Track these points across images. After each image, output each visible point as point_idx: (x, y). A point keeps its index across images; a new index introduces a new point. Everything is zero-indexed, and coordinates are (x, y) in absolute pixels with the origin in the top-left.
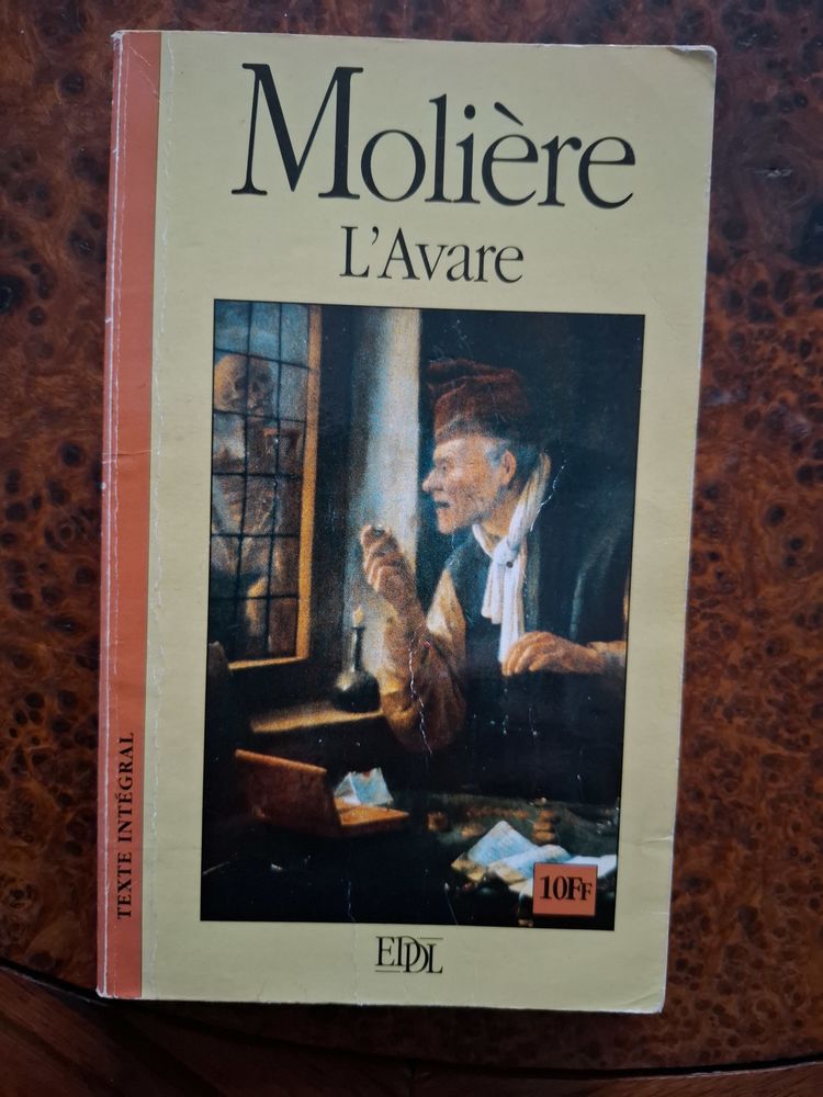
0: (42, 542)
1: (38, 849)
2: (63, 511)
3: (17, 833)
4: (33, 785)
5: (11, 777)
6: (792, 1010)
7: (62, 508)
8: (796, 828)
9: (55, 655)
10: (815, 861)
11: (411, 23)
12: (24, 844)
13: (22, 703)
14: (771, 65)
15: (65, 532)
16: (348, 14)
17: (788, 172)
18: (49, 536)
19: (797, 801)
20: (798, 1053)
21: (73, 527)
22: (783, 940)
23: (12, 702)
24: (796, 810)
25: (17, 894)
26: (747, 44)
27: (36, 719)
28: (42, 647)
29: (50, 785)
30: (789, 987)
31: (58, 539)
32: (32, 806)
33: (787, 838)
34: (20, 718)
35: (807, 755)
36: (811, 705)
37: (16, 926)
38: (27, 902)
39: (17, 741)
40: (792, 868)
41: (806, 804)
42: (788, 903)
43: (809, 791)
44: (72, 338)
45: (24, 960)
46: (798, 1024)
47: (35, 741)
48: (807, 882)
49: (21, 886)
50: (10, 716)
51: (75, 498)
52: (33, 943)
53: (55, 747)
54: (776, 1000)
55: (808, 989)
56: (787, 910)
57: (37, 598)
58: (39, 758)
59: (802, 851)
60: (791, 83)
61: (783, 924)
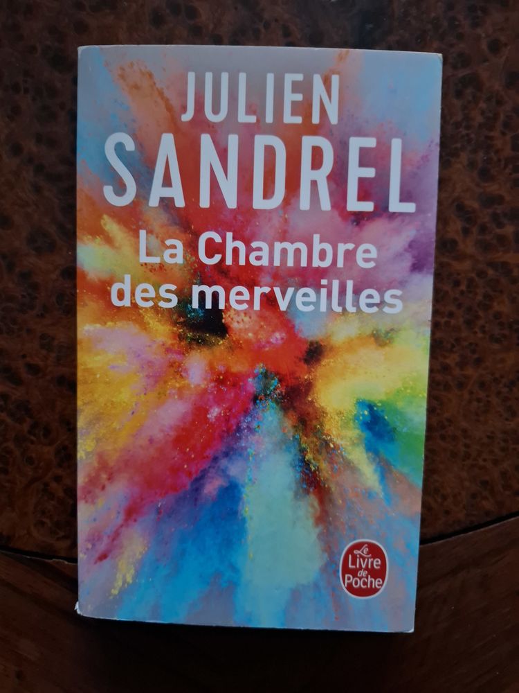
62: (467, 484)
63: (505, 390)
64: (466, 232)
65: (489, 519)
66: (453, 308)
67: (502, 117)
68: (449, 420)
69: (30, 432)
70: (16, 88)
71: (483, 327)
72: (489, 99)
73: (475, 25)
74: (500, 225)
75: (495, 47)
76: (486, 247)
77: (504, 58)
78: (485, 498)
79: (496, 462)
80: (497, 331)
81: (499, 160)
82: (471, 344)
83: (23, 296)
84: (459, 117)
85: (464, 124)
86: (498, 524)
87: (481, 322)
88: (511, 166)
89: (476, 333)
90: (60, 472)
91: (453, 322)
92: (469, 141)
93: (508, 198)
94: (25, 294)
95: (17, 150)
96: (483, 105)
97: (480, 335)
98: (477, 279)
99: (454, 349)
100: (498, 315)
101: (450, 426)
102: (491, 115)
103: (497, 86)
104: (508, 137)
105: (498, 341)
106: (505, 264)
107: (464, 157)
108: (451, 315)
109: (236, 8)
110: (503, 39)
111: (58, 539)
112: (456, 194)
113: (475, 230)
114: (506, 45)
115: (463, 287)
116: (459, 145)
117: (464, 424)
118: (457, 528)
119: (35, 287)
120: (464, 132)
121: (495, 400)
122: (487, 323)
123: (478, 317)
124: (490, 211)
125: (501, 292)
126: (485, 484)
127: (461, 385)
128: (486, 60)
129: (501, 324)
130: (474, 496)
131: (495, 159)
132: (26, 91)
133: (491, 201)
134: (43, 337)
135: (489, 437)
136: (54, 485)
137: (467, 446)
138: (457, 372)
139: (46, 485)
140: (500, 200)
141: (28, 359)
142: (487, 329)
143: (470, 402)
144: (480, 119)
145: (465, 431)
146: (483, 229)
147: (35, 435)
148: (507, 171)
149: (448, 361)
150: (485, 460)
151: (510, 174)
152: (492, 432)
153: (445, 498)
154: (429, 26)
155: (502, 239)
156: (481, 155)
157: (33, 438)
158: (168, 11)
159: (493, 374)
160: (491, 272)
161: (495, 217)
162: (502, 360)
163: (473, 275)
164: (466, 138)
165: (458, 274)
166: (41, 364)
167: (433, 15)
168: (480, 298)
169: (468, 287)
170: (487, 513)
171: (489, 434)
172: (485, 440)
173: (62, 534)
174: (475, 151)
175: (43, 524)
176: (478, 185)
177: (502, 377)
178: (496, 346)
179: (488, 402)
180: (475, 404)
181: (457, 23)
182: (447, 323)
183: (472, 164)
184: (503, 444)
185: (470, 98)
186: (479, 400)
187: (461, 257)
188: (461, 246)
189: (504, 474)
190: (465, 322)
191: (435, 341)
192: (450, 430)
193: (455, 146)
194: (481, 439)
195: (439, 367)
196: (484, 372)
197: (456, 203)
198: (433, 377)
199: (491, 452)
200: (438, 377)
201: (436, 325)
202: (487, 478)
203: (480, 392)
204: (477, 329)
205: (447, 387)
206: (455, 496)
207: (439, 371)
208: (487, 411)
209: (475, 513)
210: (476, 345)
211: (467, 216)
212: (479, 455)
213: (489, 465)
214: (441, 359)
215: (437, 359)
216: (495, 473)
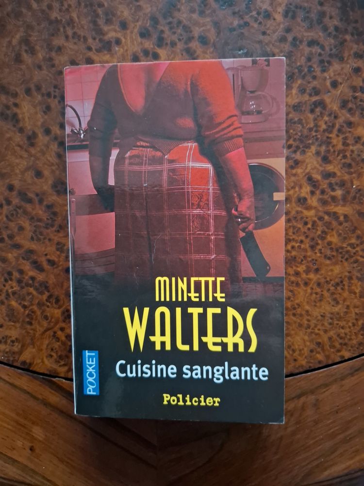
0: (5, 219)
1: (18, 325)
2: (11, 208)
3: (10, 320)
4: (14, 303)
5: (6, 301)
6: (292, 355)
7: (10, 207)
9: (15, 257)
10: (292, 299)
11: (104, 21)
12: (13, 324)
13: (6, 275)
14: (234, 13)
15: (12, 215)
16: (82, 23)
17: (245, 51)
18: (7, 217)
20: (297, 371)
21: (14, 213)
23: (3, 275)
25: (13, 342)
26: (224, 8)
27: (11, 280)
28: (10, 255)
29: (19, 302)
31: (10, 217)
32: (14, 310)
34: (6, 281)
37: (14, 353)
38: (17, 344)
39: (6, 288)
44: (6, 149)
45: (18, 364)
46: (295, 360)
47: (12, 287)
48: (290, 307)
49: (13, 338)
50: (3, 280)
51: (14, 203)
52: (20, 359)
53: (19, 288)
55: (297, 347)
57: (6, 238)
58: (14, 293)
60: (242, 18)
62: (308, 343)
63: (332, 288)
64: (313, 193)
65: (321, 366)
66: (303, 238)
67: (337, 126)
68: (299, 305)
69: (47, 300)
70: (49, 95)
71: (320, 250)
72: (330, 115)
73: (323, 71)
74: (333, 190)
75: (335, 84)
76: (324, 203)
77: (340, 91)
78: (319, 353)
79: (326, 331)
80: (329, 253)
81: (334, 151)
82: (313, 260)
83: (47, 219)
84: (312, 125)
85: (314, 129)
87: (319, 247)
88: (341, 155)
89: (316, 253)
90: (63, 325)
91: (303, 246)
92: (317, 139)
93: (339, 174)
94: (49, 218)
95: (48, 132)
96: (326, 118)
97: (318, 255)
98: (318, 221)
99: (303, 262)
100: (330, 243)
101: (298, 308)
102: (331, 124)
103: (335, 107)
104: (340, 138)
105: (329, 259)
106: (335, 213)
107: (313, 149)
108: (302, 242)
109: (182, 54)
110: (340, 80)
111: (60, 366)
112: (307, 171)
113: (318, 192)
114: (341, 84)
115: (309, 226)
116: (310, 142)
117: (307, 307)
118: (301, 370)
119: (55, 214)
120: (314, 134)
121: (326, 294)
122: (323, 247)
123: (318, 244)
124: (327, 181)
125: (332, 229)
126: (319, 344)
127: (306, 284)
128: (329, 92)
129: (331, 249)
130: (312, 351)
131: (332, 150)
132: (55, 97)
133: (328, 175)
134: (58, 244)
135: (322, 316)
136: (59, 333)
137: (309, 321)
138: (304, 276)
139: (55, 333)
140: (334, 175)
141: (48, 257)
142: (323, 251)
143: (311, 294)
144: (324, 127)
145: (307, 311)
146: (323, 192)
147: (50, 302)
148: (339, 158)
149: (299, 269)
150: (319, 330)
151: (341, 160)
152: (324, 313)
153: (294, 351)
154: (297, 70)
155: (334, 198)
156: (323, 148)
157: (48, 304)
158: (142, 54)
159: (326, 278)
160: (326, 217)
161: (331, 185)
162: (332, 270)
163: (316, 219)
164: (315, 138)
165: (307, 218)
166: (56, 259)
167: (299, 64)
168: (319, 232)
169: (313, 225)
170: (320, 362)
171: (322, 314)
172: (320, 318)
173: (62, 363)
174: (320, 145)
175: (51, 356)
176: (321, 166)
177: (331, 280)
178: (328, 262)
179: (322, 294)
180: (314, 295)
181: (313, 69)
182: (299, 247)
183: (318, 153)
184: (330, 321)
185: (319, 114)
186: (316, 294)
187: (309, 208)
188: (309, 201)
189: (330, 339)
190: (309, 246)
191: (292, 257)
192: (299, 311)
193: (308, 142)
194: (317, 317)
195: (293, 273)
196: (320, 277)
197: (307, 176)
198: (290, 279)
199: (323, 325)
200: (293, 278)
201: (293, 247)
202: (320, 340)
203: (317, 289)
204: (317, 251)
205: (298, 285)
206: (300, 350)
207: (293, 275)
208: (321, 300)
209: (312, 361)
210: (316, 260)
211: (314, 184)
212: (316, 326)
213: (322, 333)
214: (294, 268)
215: (292, 267)
216: (325, 338)
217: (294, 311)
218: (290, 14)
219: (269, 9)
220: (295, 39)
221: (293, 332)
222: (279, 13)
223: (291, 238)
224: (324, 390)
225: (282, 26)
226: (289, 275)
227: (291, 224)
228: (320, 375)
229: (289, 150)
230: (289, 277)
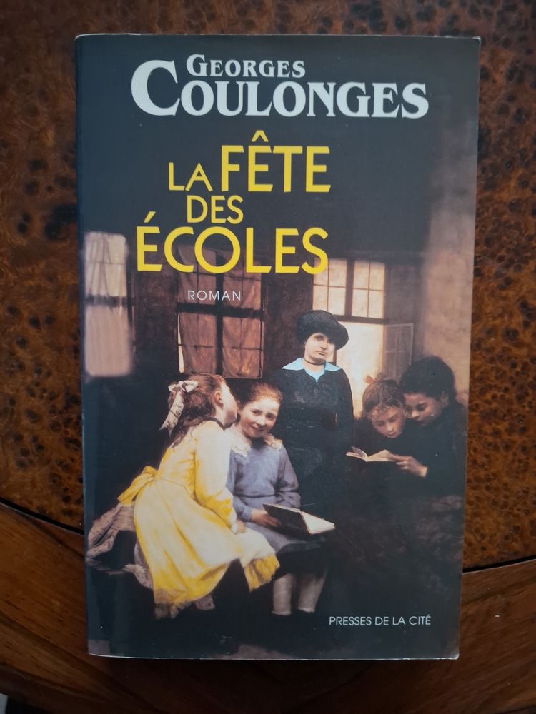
6: (480, 542)
8: (475, 450)
10: (486, 466)
19: (475, 437)
20: (484, 564)
22: (473, 507)
24: (474, 441)
30: (477, 531)
33: (470, 455)
35: (477, 414)
36: (478, 389)
40: (475, 470)
41: (479, 438)
42: (475, 488)
43: (480, 431)
46: (484, 549)
48: (483, 477)
54: (472, 537)
55: (487, 531)
56: (473, 491)
59: (479, 462)
61: (472, 499)
62: (502, 527)
64: (526, 325)
65: (515, 558)
66: (508, 385)
68: (494, 475)
71: (530, 403)
78: (515, 540)
79: (527, 512)
82: (519, 415)
86: (522, 563)
87: (529, 399)
89: (524, 407)
91: (507, 396)
97: (527, 409)
98: (530, 363)
99: (506, 418)
101: (494, 479)
107: (532, 264)
108: (506, 390)
112: (522, 293)
115: (518, 369)
116: (529, 254)
117: (506, 479)
118: (490, 562)
121: (532, 462)
123: (527, 394)
126: (517, 529)
127: (507, 447)
130: (506, 538)
135: (524, 491)
137: (506, 497)
138: (505, 437)
143: (513, 461)
145: (506, 484)
149: (499, 427)
150: (519, 510)
152: (528, 488)
153: (483, 536)
154: (518, 155)
163: (528, 360)
165: (516, 358)
167: (522, 146)
168: (530, 379)
169: (523, 369)
170: (516, 553)
171: (525, 489)
172: (521, 494)
179: (528, 463)
180: (517, 463)
182: (502, 396)
186: (520, 461)
187: (520, 345)
188: (521, 336)
190: (516, 397)
191: (491, 410)
192: (495, 483)
193: (526, 255)
194: (518, 492)
195: (492, 432)
196: (526, 439)
197: (521, 301)
198: (486, 439)
199: (525, 503)
200: (490, 439)
201: (494, 397)
202: (518, 524)
203: (522, 455)
204: (525, 404)
205: (496, 448)
206: (491, 536)
207: (491, 435)
208: (525, 471)
209: (506, 551)
210: (524, 416)
211: (529, 312)
212: (515, 505)
213: (522, 514)
214: (494, 425)
215: (490, 424)
216: (526, 522)
217: (489, 484)
218: (516, 76)
219: (488, 65)
220: (519, 111)
221: (483, 511)
222: (501, 72)
223: (493, 384)
224: (520, 590)
225: (503, 92)
226: (486, 434)
227: (494, 365)
228: (514, 571)
229: (500, 264)
230: (486, 437)
